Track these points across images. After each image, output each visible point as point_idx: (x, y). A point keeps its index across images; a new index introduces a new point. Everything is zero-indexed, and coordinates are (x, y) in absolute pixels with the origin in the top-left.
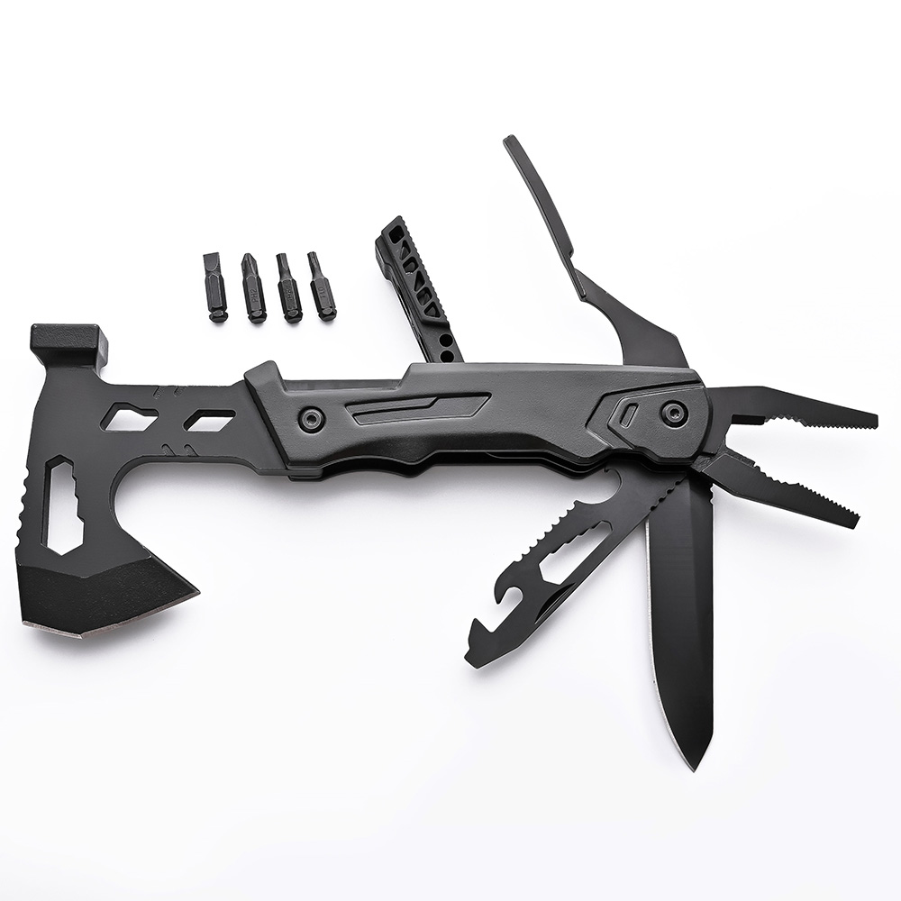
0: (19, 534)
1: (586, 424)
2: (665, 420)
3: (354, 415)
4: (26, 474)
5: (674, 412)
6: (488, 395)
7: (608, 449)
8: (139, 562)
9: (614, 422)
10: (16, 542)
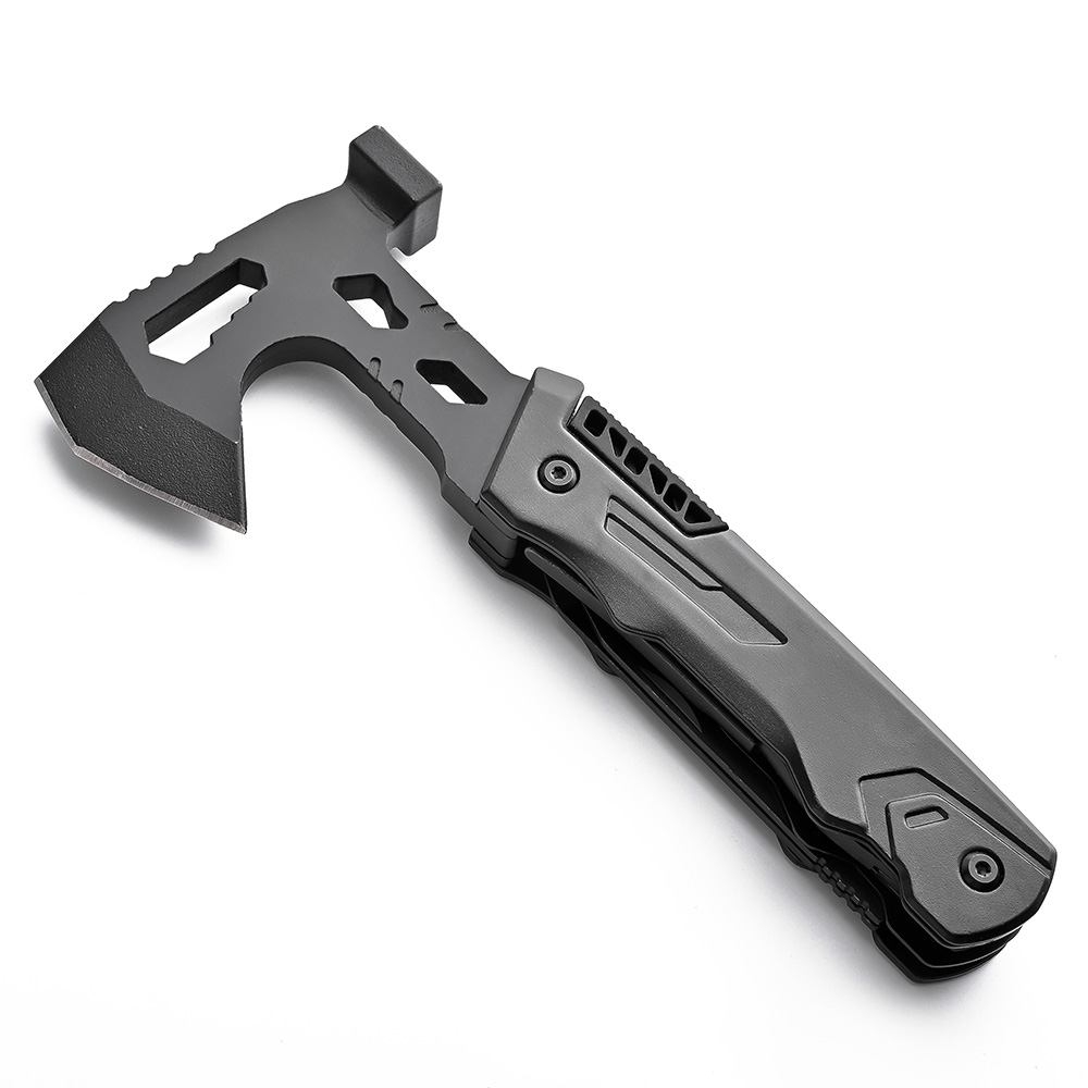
0: (135, 293)
1: (864, 778)
2: (965, 873)
3: (609, 515)
4: (208, 248)
5: (983, 867)
6: (783, 640)
7: (862, 829)
8: (219, 437)
9: (898, 808)
10: (123, 297)
